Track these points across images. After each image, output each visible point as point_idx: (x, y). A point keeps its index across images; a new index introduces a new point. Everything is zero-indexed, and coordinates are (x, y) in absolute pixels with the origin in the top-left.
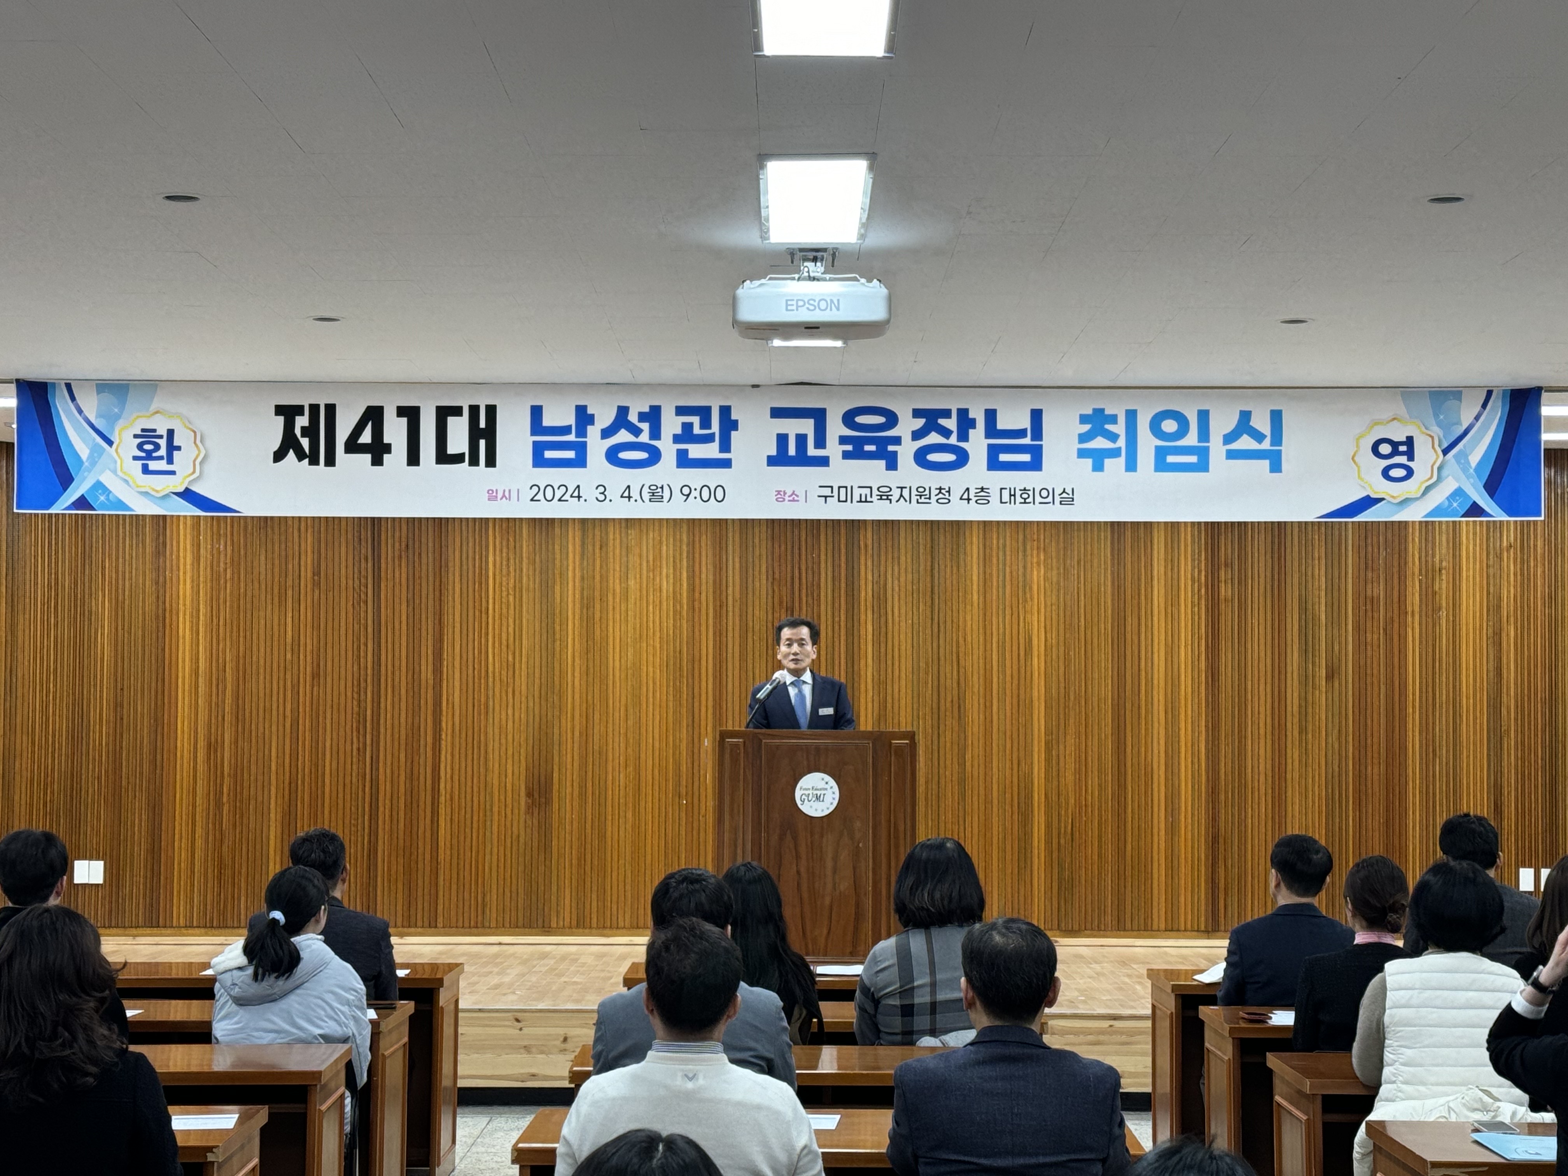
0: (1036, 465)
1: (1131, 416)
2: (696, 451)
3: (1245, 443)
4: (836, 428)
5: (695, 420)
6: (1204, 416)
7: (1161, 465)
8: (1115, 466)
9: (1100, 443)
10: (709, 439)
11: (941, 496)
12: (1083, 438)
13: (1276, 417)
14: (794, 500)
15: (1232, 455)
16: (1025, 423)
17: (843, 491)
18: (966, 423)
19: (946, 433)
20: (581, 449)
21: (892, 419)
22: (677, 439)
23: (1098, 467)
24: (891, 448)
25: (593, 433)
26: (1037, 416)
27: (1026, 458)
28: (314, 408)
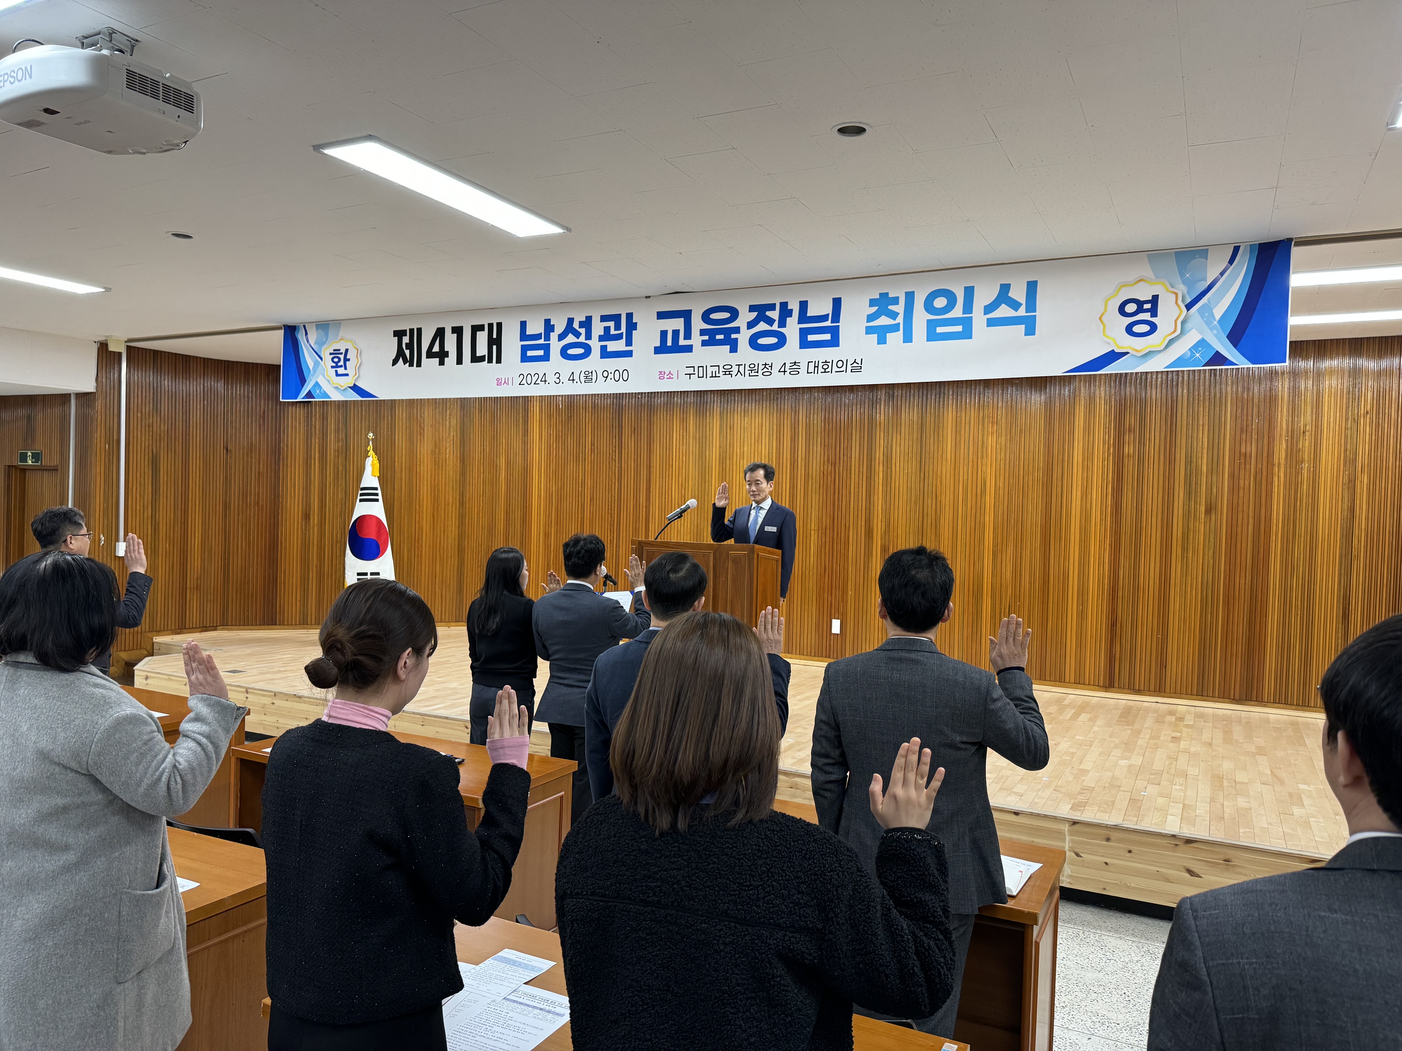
0: (834, 342)
1: (910, 297)
2: (613, 346)
3: (1004, 311)
4: (698, 324)
5: (611, 324)
6: (969, 292)
7: (932, 336)
8: (895, 338)
9: (884, 321)
10: (619, 337)
11: (765, 370)
12: (871, 318)
13: (1032, 287)
14: (670, 378)
15: (992, 323)
16: (827, 309)
17: (701, 369)
18: (785, 312)
19: (770, 321)
20: (547, 348)
21: (734, 314)
22: (601, 338)
23: (882, 341)
24: (733, 336)
25: (554, 336)
26: (837, 303)
27: (827, 337)
28: (412, 331)
